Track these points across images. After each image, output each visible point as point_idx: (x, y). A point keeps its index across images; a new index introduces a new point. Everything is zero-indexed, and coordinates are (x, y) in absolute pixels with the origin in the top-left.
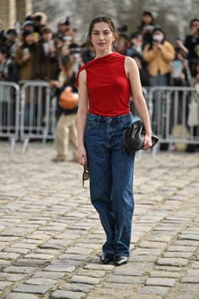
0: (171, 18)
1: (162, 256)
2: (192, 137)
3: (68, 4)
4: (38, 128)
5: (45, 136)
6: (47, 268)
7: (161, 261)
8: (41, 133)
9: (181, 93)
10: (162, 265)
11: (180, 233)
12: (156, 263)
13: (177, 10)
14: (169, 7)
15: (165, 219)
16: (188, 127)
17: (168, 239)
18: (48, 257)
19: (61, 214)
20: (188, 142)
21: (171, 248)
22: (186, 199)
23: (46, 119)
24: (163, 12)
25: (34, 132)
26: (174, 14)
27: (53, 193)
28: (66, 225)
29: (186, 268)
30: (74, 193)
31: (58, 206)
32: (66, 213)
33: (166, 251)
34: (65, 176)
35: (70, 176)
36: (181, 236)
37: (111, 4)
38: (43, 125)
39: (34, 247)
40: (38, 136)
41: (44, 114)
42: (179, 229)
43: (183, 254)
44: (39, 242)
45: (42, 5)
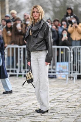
3: (27, 4)
4: (14, 69)
5: (18, 73)
8: (16, 72)
19: (28, 114)
23: (18, 64)
25: (12, 71)
27: (23, 103)
28: (30, 120)
30: (34, 103)
31: (26, 110)
32: (30, 113)
34: (29, 94)
35: (32, 94)
38: (17, 67)
40: (14, 73)
41: (17, 62)
45: (14, 5)
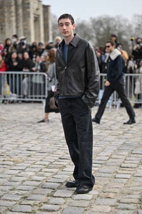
0: (124, 37)
1: (124, 163)
2: (137, 100)
6: (64, 170)
7: (123, 165)
9: (131, 77)
10: (124, 167)
11: (132, 151)
12: (121, 167)
13: (128, 33)
14: (124, 32)
15: (124, 143)
16: (135, 95)
17: (126, 153)
18: (65, 164)
20: (135, 102)
21: (128, 158)
22: (135, 132)
24: (120, 34)
26: (126, 35)
29: (136, 169)
33: (125, 160)
36: (133, 152)
37: (93, 30)
39: (57, 158)
42: (132, 149)
43: (134, 162)
44: (60, 156)
